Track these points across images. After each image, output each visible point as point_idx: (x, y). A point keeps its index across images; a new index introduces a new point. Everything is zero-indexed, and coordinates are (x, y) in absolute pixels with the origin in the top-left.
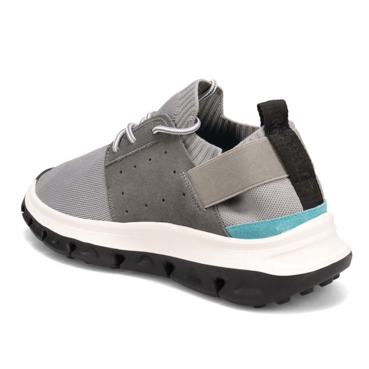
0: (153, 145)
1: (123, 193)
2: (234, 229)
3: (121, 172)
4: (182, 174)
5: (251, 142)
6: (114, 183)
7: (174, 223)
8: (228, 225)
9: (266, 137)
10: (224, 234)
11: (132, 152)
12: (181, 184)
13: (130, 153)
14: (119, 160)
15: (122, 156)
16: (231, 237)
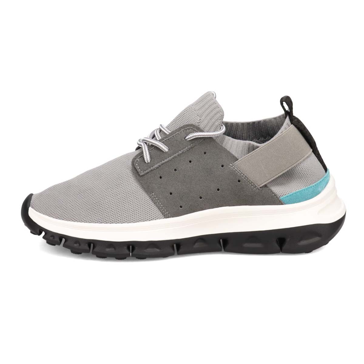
0: (189, 149)
1: (171, 194)
2: (288, 197)
3: (161, 177)
4: (230, 166)
5: (286, 130)
6: (156, 187)
7: (229, 206)
8: (281, 196)
9: (292, 125)
10: (280, 203)
11: (168, 159)
12: (233, 173)
13: (166, 160)
14: (155, 168)
15: (158, 164)
16: (285, 204)
